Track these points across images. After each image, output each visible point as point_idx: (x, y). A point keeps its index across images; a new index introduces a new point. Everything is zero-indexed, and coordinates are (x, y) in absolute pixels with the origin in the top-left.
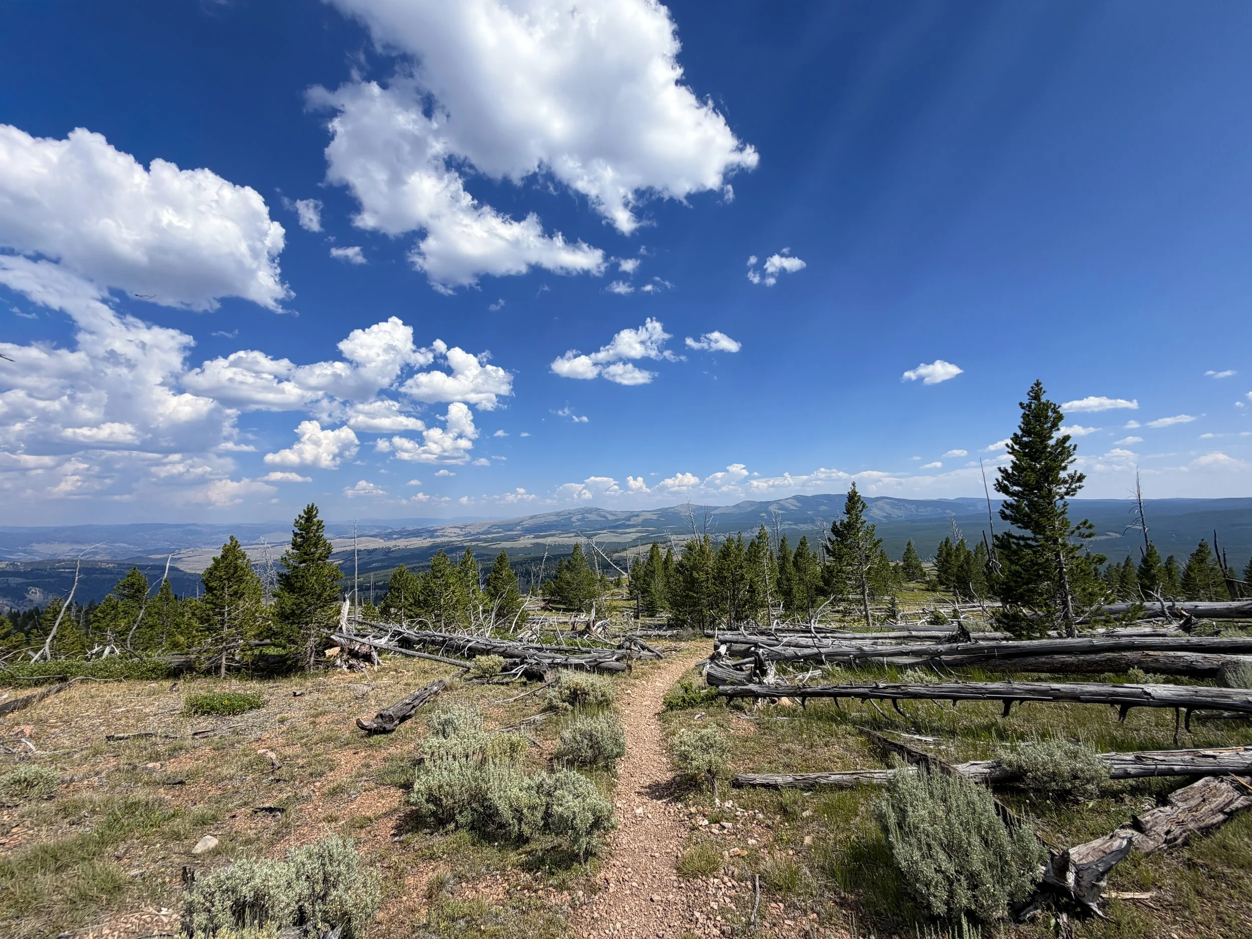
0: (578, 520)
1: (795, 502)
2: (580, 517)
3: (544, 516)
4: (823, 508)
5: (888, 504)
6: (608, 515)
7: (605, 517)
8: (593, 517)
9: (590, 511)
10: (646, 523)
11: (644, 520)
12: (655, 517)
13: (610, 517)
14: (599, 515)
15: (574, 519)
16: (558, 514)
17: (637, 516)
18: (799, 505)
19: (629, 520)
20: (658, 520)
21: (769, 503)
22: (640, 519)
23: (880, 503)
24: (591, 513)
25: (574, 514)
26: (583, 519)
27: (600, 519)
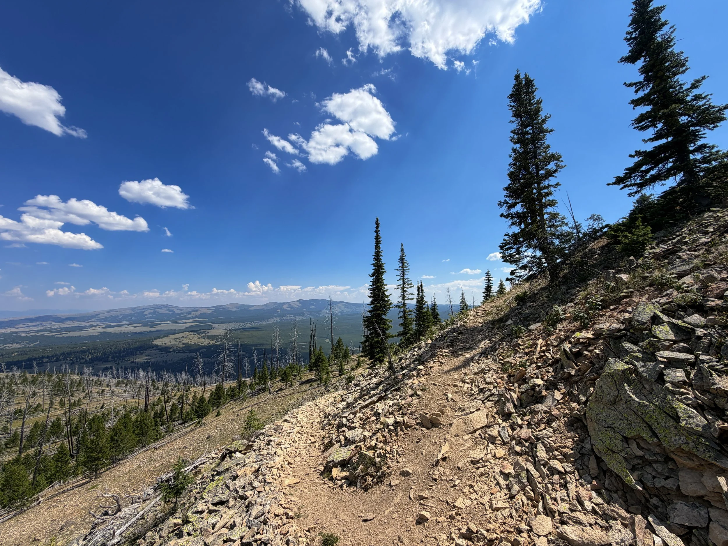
0: (150, 313)
1: (298, 304)
2: (152, 311)
3: (120, 310)
4: (312, 307)
5: (343, 305)
6: (175, 310)
7: (173, 311)
8: (161, 311)
9: (161, 307)
10: (203, 315)
11: (202, 314)
12: (209, 312)
13: (177, 312)
14: (168, 310)
15: (146, 313)
16: (133, 309)
17: (197, 311)
18: (300, 305)
19: (190, 314)
20: (211, 314)
21: (284, 303)
22: (198, 313)
23: (339, 305)
24: (162, 308)
25: (148, 309)
26: (154, 313)
27: (168, 312)
